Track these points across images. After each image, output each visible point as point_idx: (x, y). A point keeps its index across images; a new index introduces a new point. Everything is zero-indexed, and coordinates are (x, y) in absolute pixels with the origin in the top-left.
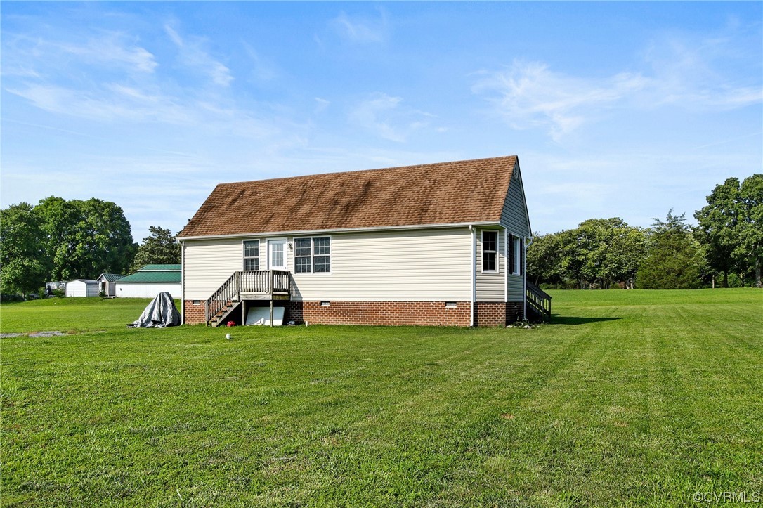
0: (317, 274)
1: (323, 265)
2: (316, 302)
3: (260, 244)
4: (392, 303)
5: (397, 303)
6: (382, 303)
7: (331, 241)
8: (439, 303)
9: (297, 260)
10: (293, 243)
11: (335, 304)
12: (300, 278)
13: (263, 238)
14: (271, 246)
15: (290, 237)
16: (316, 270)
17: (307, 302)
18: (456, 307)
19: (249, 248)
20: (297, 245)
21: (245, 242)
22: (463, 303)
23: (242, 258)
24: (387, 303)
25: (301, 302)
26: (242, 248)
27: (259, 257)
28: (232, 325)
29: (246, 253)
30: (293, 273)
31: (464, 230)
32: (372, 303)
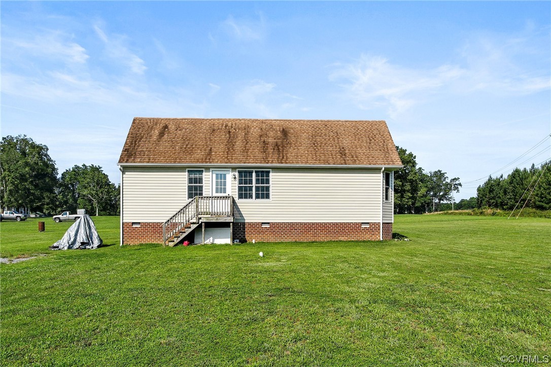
0: (258, 200)
1: (264, 193)
2: (258, 224)
3: (204, 173)
4: (321, 224)
5: (326, 224)
6: (313, 224)
7: (271, 174)
8: (357, 224)
9: (240, 189)
10: (237, 174)
11: (273, 225)
12: (242, 204)
13: (208, 169)
14: (214, 176)
15: (234, 169)
16: (257, 197)
17: (249, 224)
18: (369, 226)
19: (193, 176)
20: (240, 176)
21: (188, 171)
22: (374, 224)
23: (187, 185)
24: (317, 224)
25: (244, 224)
26: (187, 176)
27: (204, 184)
28: (188, 245)
29: (190, 181)
30: (236, 199)
31: (376, 170)
32: (305, 224)
